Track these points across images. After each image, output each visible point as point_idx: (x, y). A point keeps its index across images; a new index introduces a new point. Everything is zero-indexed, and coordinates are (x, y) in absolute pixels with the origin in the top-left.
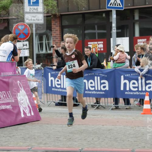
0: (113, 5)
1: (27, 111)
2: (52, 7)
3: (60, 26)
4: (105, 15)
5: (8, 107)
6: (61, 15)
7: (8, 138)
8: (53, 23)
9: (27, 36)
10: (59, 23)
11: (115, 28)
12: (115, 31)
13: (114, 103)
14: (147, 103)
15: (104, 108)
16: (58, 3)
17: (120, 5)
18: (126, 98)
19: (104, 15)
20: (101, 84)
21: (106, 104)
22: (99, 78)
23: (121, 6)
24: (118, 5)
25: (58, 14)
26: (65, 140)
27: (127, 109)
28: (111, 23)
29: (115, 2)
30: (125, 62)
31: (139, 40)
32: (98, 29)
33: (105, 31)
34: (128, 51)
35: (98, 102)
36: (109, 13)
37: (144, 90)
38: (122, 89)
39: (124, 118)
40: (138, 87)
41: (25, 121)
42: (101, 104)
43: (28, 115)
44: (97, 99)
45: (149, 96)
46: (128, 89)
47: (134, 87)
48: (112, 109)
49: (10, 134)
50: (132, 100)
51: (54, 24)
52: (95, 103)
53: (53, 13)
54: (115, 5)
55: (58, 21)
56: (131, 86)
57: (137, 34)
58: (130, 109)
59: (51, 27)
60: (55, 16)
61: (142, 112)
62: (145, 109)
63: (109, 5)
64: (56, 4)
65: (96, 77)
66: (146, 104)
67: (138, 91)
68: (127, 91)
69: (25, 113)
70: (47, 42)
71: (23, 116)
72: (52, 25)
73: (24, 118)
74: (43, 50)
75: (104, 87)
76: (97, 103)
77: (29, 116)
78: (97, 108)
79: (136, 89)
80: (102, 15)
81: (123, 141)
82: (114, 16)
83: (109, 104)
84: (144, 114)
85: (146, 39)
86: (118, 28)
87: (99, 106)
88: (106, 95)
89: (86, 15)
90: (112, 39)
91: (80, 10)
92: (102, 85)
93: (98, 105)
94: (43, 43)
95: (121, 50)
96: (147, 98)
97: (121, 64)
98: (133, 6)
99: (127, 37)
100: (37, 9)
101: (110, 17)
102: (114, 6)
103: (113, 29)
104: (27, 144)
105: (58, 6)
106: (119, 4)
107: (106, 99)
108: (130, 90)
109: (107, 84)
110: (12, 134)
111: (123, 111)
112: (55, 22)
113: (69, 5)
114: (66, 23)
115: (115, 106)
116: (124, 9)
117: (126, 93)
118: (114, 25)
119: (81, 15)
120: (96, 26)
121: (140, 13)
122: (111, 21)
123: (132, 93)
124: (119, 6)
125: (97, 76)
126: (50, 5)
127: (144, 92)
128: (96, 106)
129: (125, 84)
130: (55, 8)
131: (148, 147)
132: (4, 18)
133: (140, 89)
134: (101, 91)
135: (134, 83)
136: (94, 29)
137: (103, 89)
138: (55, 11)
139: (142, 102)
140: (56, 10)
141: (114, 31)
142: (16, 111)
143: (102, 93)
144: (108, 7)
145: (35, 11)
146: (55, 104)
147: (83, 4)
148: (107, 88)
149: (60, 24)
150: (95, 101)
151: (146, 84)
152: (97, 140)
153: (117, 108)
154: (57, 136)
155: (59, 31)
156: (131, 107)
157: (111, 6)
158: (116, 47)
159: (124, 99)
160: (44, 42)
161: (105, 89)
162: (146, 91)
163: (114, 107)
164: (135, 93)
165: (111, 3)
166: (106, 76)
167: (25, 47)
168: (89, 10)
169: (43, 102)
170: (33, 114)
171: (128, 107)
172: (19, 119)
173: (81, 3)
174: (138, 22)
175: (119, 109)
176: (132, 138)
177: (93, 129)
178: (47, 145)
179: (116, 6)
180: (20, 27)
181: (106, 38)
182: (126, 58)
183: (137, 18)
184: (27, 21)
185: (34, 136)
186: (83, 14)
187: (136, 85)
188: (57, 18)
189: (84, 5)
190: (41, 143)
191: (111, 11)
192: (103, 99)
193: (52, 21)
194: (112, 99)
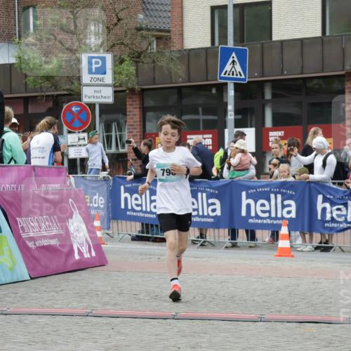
0: (229, 74)
1: (84, 250)
2: (127, 76)
3: (140, 108)
4: (217, 90)
5: (53, 242)
6: (143, 90)
7: (53, 293)
8: (129, 102)
9: (85, 124)
10: (138, 103)
11: (233, 113)
12: (233, 117)
13: (230, 237)
14: (284, 237)
15: (213, 245)
16: (137, 70)
17: (241, 75)
18: (249, 229)
19: (214, 91)
20: (209, 205)
21: (217, 238)
22: (204, 195)
23: (243, 77)
24: (237, 75)
25: (137, 87)
26: (148, 298)
27: (250, 247)
28: (226, 104)
29: (233, 69)
30: (248, 169)
31: (271, 134)
32: (203, 114)
33: (215, 118)
34: (254, 150)
35: (202, 236)
36: (222, 88)
37: (279, 215)
38: (244, 213)
39: (247, 262)
40: (269, 212)
41: (82, 267)
42: (208, 239)
43: (87, 255)
44: (201, 230)
45: (288, 226)
46: (253, 214)
47: (263, 212)
48: (226, 247)
49: (56, 287)
50: (259, 233)
51: (131, 105)
52: (198, 237)
53: (130, 85)
54: (233, 75)
55: (138, 100)
56: (259, 209)
57: (269, 123)
58: (256, 247)
59: (126, 109)
60: (132, 90)
61: (276, 253)
62: (281, 248)
63: (222, 75)
64: (134, 72)
65: (199, 194)
66: (282, 239)
67: (270, 217)
68: (252, 218)
69: (80, 253)
70: (118, 133)
71: (77, 257)
72: (128, 106)
73: (80, 262)
74: (111, 147)
75: (214, 210)
76: (202, 238)
77: (88, 258)
78: (202, 245)
79: (267, 215)
80: (211, 90)
81: (245, 301)
82: (231, 92)
83: (222, 240)
84: (280, 256)
85: (283, 132)
86: (237, 112)
87: (205, 242)
88: (217, 223)
89: (184, 91)
90: (226, 131)
91: (174, 81)
92: (211, 208)
93: (203, 240)
94: (111, 136)
95: (242, 148)
96: (284, 230)
97: (243, 173)
98: (263, 76)
99: (251, 127)
100: (102, 80)
101: (224, 94)
102: (231, 76)
103: (229, 113)
104: (85, 304)
105: (137, 75)
106: (240, 72)
107: (216, 230)
108: (257, 217)
109: (218, 206)
110: (59, 287)
111: (245, 251)
112: (133, 101)
113: (157, 73)
114: (150, 103)
115: (232, 243)
116: (248, 82)
117: (250, 221)
118: (231, 107)
119: (176, 90)
120: (200, 109)
121: (273, 88)
122: (225, 101)
123: (260, 221)
124: (239, 76)
125: (202, 192)
126: (125, 72)
127: (279, 219)
128: (200, 241)
129: (248, 206)
130: (133, 78)
131: (286, 312)
132: (47, 94)
133: (273, 215)
134: (208, 216)
135: (263, 205)
136: (197, 113)
137: (211, 214)
138: (133, 83)
139: (275, 236)
140: (134, 81)
141: (231, 116)
142: (65, 250)
143: (210, 220)
144: (221, 78)
145: (99, 82)
146: (130, 237)
147: (180, 72)
148: (218, 213)
149: (140, 104)
150: (198, 234)
151: (283, 207)
152: (201, 299)
153: (234, 246)
154: (134, 292)
155: (138, 116)
156: (258, 245)
157: (227, 76)
158: (232, 144)
159: (247, 231)
160: (113, 134)
161: (214, 214)
162: (283, 218)
163: (230, 244)
164: (265, 222)
165: (226, 72)
166: (217, 192)
167: (82, 142)
168: (189, 82)
169: (111, 235)
170: (94, 254)
171: (252, 243)
172: (71, 262)
173: (176, 70)
174: (271, 104)
175: (238, 247)
176: (259, 296)
177: (195, 280)
178: (118, 307)
179: (235, 76)
180: (74, 109)
181: (216, 128)
182: (251, 162)
183: (268, 96)
184: (85, 100)
185: (96, 291)
186: (179, 88)
187: (267, 208)
188: (135, 94)
189: (180, 74)
190: (107, 303)
191: (226, 84)
192: (212, 230)
193: (128, 100)
194: (227, 230)
